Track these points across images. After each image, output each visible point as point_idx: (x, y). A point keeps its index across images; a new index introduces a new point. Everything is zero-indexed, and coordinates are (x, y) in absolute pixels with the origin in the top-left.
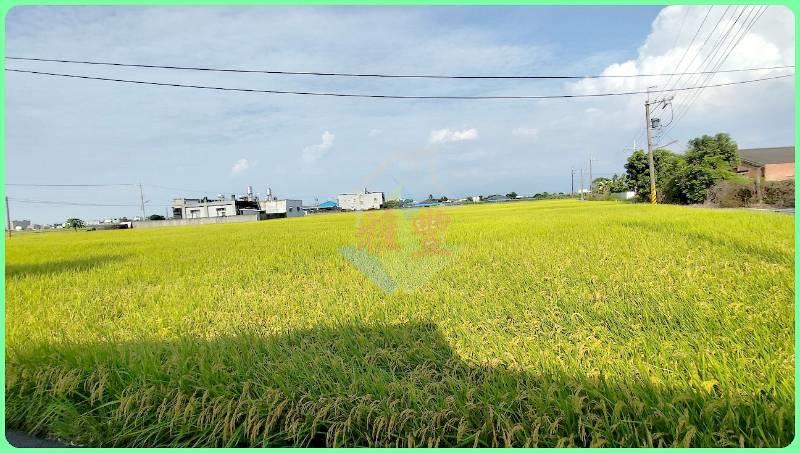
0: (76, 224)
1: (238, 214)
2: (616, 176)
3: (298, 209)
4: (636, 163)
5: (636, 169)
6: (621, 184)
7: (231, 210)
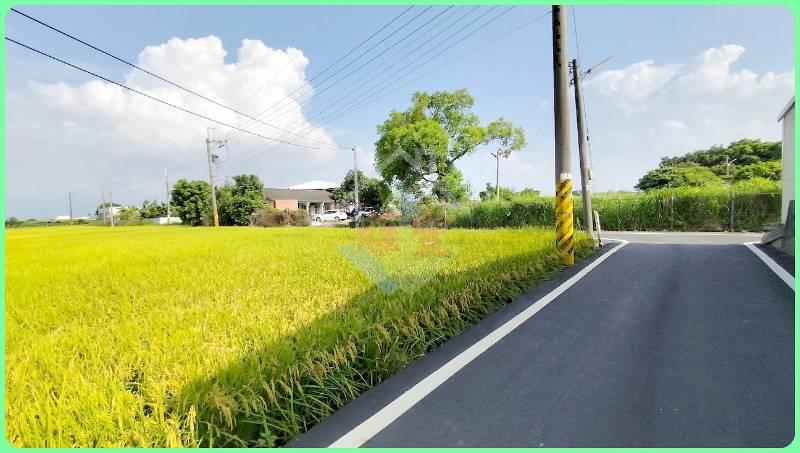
2: (147, 202)
4: (182, 191)
5: (181, 196)
6: (152, 210)
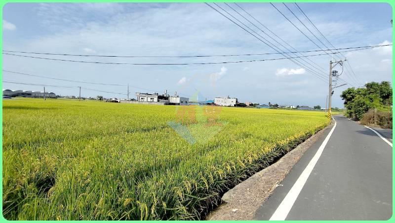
0: (101, 99)
1: (158, 101)
3: (186, 102)
7: (156, 99)
